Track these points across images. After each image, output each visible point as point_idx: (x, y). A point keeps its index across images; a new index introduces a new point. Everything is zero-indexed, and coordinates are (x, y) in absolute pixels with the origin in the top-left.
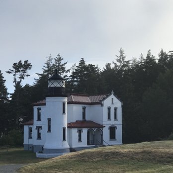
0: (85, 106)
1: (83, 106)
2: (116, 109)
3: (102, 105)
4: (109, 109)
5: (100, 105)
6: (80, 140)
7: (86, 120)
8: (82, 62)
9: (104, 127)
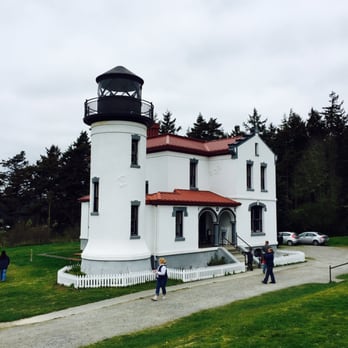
0: (197, 157)
1: (192, 157)
2: (263, 167)
3: (234, 155)
4: (249, 165)
5: (230, 156)
6: (179, 234)
7: (197, 190)
8: (200, 119)
9: (240, 204)
